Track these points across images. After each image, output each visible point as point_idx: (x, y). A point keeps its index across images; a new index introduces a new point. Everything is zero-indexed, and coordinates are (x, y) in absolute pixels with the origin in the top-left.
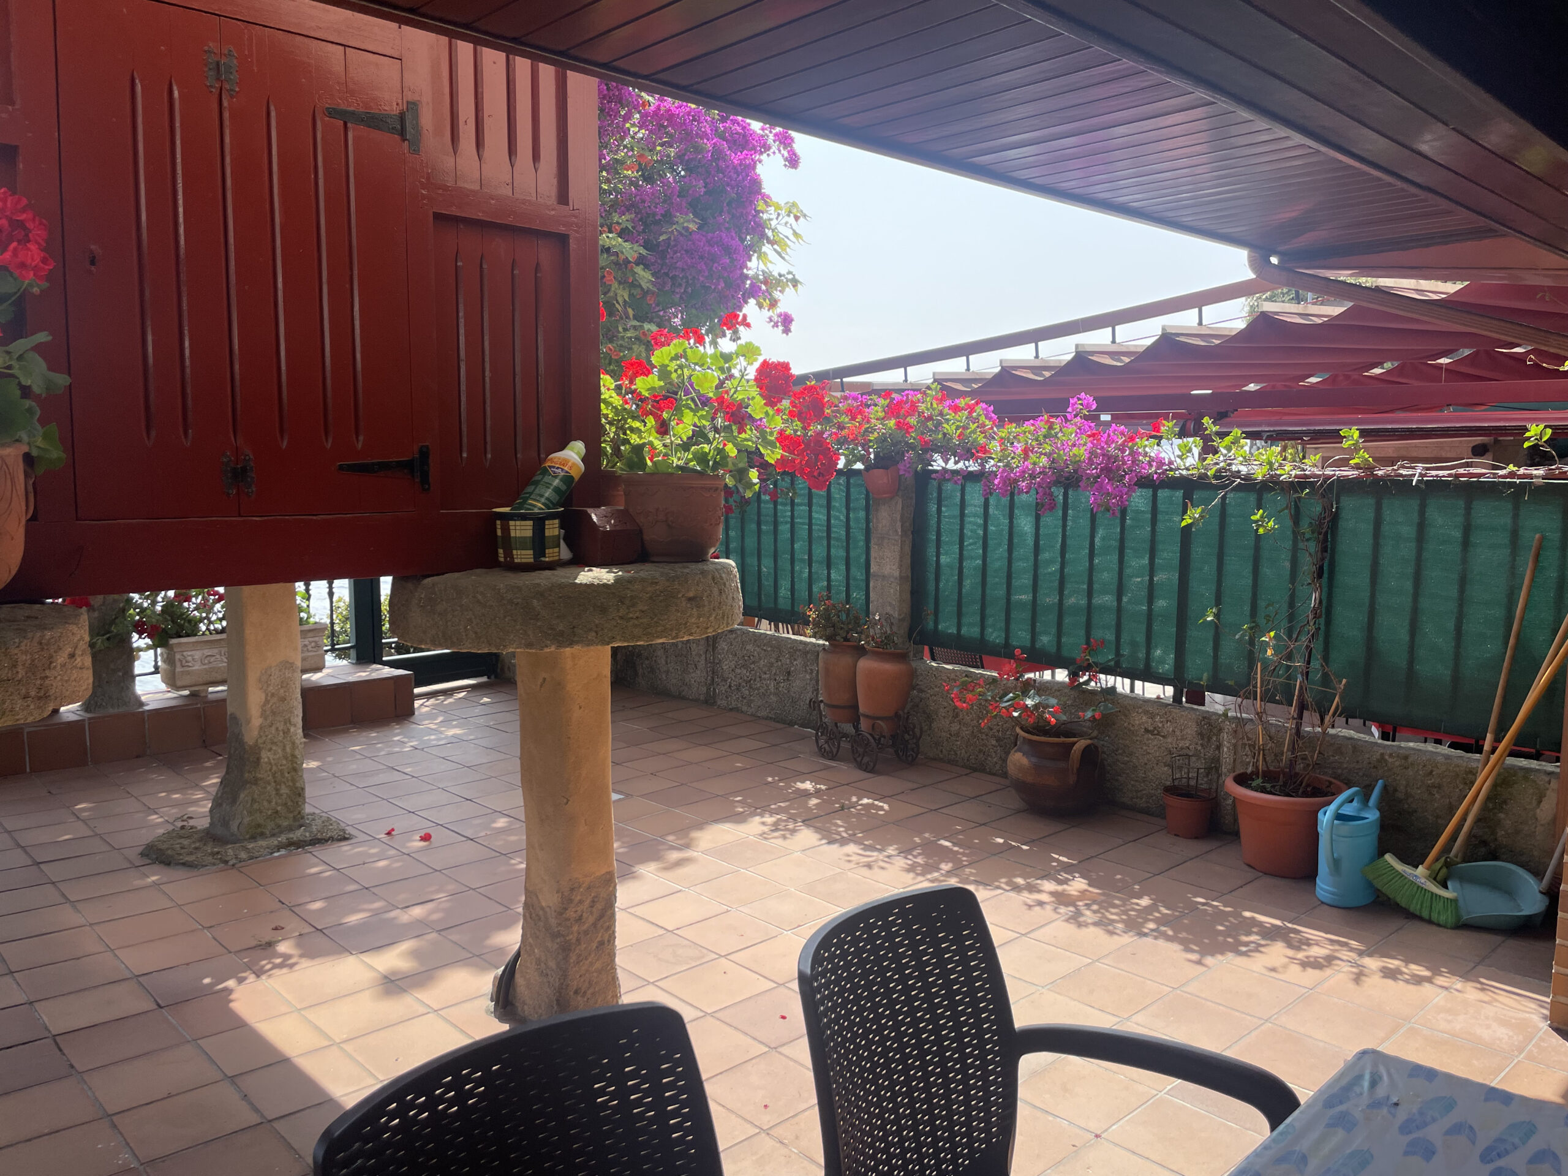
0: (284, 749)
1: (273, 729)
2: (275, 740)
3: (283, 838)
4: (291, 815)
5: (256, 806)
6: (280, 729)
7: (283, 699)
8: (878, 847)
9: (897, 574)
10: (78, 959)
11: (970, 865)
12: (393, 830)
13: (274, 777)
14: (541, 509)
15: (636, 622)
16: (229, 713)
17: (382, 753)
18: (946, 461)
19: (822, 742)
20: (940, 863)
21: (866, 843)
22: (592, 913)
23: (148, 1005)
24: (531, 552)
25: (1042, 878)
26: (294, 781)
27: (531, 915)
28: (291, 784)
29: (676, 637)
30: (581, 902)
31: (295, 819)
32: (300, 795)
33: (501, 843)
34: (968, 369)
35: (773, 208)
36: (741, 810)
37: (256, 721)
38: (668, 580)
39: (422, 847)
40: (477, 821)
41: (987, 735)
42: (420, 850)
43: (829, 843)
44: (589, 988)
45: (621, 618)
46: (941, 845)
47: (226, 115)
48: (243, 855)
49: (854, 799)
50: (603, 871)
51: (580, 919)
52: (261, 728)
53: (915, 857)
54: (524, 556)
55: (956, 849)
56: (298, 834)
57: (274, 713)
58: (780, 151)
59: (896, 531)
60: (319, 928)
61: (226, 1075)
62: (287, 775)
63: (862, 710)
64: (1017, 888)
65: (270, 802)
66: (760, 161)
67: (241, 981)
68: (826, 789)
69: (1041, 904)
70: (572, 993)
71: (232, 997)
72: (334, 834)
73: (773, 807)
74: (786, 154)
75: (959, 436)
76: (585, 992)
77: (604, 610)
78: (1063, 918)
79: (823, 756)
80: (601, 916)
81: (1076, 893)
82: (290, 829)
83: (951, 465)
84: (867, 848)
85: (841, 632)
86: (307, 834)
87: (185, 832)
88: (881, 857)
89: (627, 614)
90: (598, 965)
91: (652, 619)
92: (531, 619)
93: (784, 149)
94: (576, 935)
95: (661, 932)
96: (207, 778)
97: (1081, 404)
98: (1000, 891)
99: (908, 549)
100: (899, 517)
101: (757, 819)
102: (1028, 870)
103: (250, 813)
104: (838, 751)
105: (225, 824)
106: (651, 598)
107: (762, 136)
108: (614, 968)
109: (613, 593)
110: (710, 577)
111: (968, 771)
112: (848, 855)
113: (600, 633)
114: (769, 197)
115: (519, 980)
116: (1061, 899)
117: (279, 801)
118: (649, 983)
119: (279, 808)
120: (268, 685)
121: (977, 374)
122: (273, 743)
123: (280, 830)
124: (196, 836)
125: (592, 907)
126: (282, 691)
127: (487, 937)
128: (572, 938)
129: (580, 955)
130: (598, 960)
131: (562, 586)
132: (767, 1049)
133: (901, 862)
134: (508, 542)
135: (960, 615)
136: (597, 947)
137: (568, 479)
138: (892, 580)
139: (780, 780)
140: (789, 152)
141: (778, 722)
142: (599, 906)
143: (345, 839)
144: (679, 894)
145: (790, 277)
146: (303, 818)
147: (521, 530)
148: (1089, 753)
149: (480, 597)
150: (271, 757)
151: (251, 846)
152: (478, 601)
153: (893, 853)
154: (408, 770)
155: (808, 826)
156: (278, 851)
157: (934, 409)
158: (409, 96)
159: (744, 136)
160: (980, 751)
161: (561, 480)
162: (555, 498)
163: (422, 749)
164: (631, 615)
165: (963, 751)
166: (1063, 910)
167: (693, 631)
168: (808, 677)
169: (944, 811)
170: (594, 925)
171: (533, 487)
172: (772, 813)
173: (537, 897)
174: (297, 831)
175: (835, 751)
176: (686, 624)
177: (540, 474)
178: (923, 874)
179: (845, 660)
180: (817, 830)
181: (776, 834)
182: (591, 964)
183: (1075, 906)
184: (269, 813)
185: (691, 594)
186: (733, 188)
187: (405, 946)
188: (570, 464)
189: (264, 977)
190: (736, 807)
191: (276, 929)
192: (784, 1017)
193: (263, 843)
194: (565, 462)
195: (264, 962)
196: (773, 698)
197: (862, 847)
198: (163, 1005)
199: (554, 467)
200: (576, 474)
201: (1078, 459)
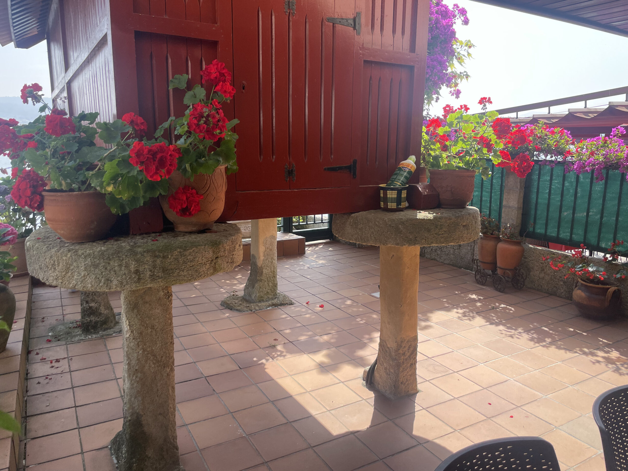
0: (271, 269)
1: (267, 261)
2: (268, 265)
3: (270, 302)
4: (273, 294)
5: (261, 290)
6: (270, 261)
7: (271, 250)
8: (514, 328)
9: (516, 206)
10: (208, 346)
11: (560, 340)
12: (309, 302)
13: (267, 279)
14: (400, 186)
15: (442, 236)
16: (251, 254)
17: (297, 269)
18: (546, 156)
19: (478, 277)
20: (545, 338)
21: (508, 325)
22: (409, 352)
23: (236, 367)
24: (396, 204)
25: (598, 349)
26: (274, 281)
27: (383, 349)
28: (273, 282)
29: (458, 242)
30: (405, 347)
31: (274, 295)
32: (276, 286)
33: (350, 311)
34: (549, 113)
35: (459, 43)
36: (447, 305)
37: (262, 258)
38: (456, 218)
39: (321, 310)
40: (340, 301)
41: (558, 280)
42: (321, 311)
43: (490, 324)
44: (406, 382)
45: (436, 234)
46: (543, 329)
47: (291, 24)
48: (257, 308)
49: (497, 304)
50: (414, 335)
51: (404, 354)
52: (263, 260)
53: (532, 334)
54: (393, 205)
55: (551, 332)
56: (275, 301)
57: (267, 255)
58: (460, 17)
59: (517, 187)
60: (291, 341)
61: (270, 400)
62: (271, 279)
63: (498, 265)
64: (585, 353)
65: (266, 288)
66: (455, 23)
67: (267, 360)
68: (483, 299)
69: (598, 362)
70: (400, 383)
71: (265, 367)
72: (288, 302)
73: (461, 305)
74: (463, 19)
75: (555, 146)
76: (405, 383)
77: (429, 230)
78: (611, 370)
79: (478, 283)
80: (411, 354)
81: (615, 358)
82: (272, 299)
83: (548, 158)
84: (508, 328)
85: (490, 231)
86: (279, 301)
87: (234, 297)
88: (516, 333)
89: (438, 232)
90: (410, 373)
91: (449, 234)
92: (398, 233)
93: (462, 16)
94: (402, 360)
95: (426, 358)
96: (237, 275)
97: (618, 131)
98: (577, 354)
99: (522, 195)
100: (519, 181)
101: (455, 310)
102: (589, 345)
103: (259, 292)
104: (485, 282)
105: (250, 296)
106: (448, 225)
107: (453, 11)
108: (416, 374)
109: (433, 223)
110: (472, 216)
111: (548, 295)
112: (501, 331)
113: (427, 240)
114: (457, 39)
115: (376, 374)
116: (609, 361)
117: (269, 288)
118: (427, 381)
119: (269, 291)
120: (266, 244)
121: (553, 115)
122: (267, 266)
123: (268, 299)
124: (239, 299)
125: (409, 349)
126: (271, 247)
127: (355, 352)
128: (401, 361)
129: (404, 369)
130: (410, 371)
131: (411, 220)
132: (486, 418)
133: (526, 336)
134: (386, 199)
135: (547, 225)
136: (410, 366)
137: (410, 172)
138: (514, 208)
139: (461, 293)
140: (464, 18)
141: (454, 266)
142: (412, 349)
143: (292, 304)
144: (429, 341)
145: (465, 73)
146: (277, 295)
147: (392, 195)
148: (617, 294)
149: (377, 223)
150: (266, 271)
151: (259, 304)
152: (376, 225)
153: (522, 331)
154: (308, 277)
155: (479, 315)
156: (269, 307)
157: (542, 133)
158: (357, 10)
159: (446, 12)
160: (555, 286)
161: (407, 173)
162: (405, 181)
163: (312, 268)
164: (440, 233)
165: (545, 286)
166: (610, 366)
167: (465, 240)
168: (469, 248)
169: (541, 313)
170: (409, 356)
171: (396, 176)
172: (462, 308)
173: (386, 343)
174: (275, 300)
175: (484, 282)
176: (462, 236)
177: (398, 170)
178: (538, 342)
179: (490, 244)
180: (484, 318)
181: (466, 318)
182: (408, 372)
183: (616, 364)
184: (265, 293)
185: (464, 224)
186: (443, 36)
187: (324, 352)
188: (411, 166)
189: (275, 360)
190: (444, 304)
191: (275, 340)
192: (490, 404)
193: (263, 304)
194: (408, 165)
195: (274, 353)
196: (452, 256)
197: (506, 327)
198: (241, 368)
199: (404, 167)
200: (413, 170)
201: (619, 158)
